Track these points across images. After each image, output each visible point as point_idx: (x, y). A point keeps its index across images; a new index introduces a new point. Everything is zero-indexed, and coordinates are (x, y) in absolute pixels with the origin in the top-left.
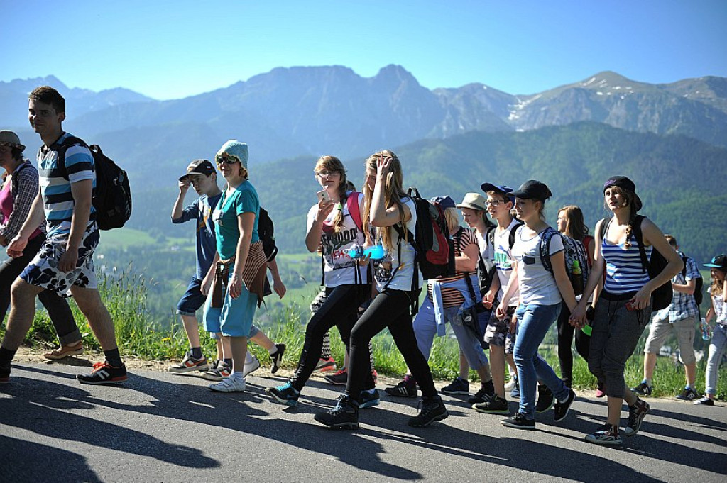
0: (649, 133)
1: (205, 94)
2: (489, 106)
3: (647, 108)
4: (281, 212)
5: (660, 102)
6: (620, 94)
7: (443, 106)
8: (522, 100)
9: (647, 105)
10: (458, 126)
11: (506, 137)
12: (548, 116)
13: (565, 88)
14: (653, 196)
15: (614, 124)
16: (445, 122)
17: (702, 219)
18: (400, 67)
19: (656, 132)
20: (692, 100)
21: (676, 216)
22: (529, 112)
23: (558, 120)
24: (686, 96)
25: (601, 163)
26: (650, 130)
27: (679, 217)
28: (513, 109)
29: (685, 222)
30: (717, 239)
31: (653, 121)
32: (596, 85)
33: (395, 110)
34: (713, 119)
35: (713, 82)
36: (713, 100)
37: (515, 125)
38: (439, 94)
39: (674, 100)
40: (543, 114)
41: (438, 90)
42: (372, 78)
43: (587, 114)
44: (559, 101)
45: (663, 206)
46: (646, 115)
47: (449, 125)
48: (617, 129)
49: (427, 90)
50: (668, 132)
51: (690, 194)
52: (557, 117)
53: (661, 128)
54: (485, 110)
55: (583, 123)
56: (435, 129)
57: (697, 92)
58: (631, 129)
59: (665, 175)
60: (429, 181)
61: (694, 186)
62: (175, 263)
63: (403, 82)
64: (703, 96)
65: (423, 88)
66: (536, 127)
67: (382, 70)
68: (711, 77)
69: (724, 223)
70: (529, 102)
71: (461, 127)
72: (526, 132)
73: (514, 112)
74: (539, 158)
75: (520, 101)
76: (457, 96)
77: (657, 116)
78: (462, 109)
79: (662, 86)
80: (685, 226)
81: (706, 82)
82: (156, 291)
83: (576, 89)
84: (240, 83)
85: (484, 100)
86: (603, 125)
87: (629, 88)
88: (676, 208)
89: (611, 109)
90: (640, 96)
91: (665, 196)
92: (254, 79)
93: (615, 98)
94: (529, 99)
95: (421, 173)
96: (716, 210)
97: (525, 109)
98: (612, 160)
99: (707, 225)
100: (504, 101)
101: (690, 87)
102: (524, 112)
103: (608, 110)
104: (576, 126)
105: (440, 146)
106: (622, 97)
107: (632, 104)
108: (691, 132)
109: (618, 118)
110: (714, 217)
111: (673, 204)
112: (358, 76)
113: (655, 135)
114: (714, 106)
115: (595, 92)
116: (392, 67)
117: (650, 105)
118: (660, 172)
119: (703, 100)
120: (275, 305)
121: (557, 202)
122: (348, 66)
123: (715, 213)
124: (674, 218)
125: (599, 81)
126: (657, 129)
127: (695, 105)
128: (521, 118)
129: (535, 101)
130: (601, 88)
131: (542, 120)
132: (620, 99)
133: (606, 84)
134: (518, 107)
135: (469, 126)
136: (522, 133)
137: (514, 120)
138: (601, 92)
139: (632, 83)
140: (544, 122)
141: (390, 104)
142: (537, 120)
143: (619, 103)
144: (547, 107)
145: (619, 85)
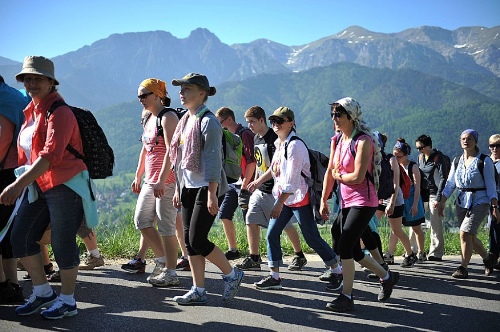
0: (387, 69)
1: (59, 56)
2: (273, 56)
3: (383, 51)
4: (125, 142)
5: (392, 46)
6: (365, 42)
7: (239, 57)
8: (296, 50)
9: (383, 49)
10: (252, 71)
11: (286, 76)
12: (315, 60)
13: (326, 39)
14: (392, 113)
15: (362, 63)
16: (241, 69)
17: (426, 127)
18: (205, 29)
19: (391, 68)
20: (414, 44)
21: (409, 126)
22: (301, 58)
23: (322, 63)
24: (410, 41)
25: (354, 92)
26: (386, 66)
27: (411, 128)
28: (290, 56)
29: (414, 130)
30: (438, 141)
31: (388, 60)
32: (347, 36)
33: (204, 62)
34: (429, 56)
35: (427, 30)
36: (428, 43)
37: (292, 68)
38: (236, 48)
39: (402, 44)
40: (311, 59)
41: (235, 45)
42: (185, 39)
43: (342, 57)
44: (322, 49)
45: (399, 120)
46: (383, 56)
47: (244, 71)
48: (364, 67)
49: (227, 45)
50: (400, 67)
51: (417, 110)
52: (322, 60)
53: (394, 65)
54: (270, 58)
55: (340, 64)
56: (235, 73)
57: (417, 38)
58: (373, 67)
59: (399, 98)
61: (419, 104)
63: (209, 40)
64: (421, 40)
65: (224, 44)
66: (307, 68)
67: (193, 32)
68: (426, 27)
69: (442, 129)
70: (300, 50)
71: (254, 72)
72: (299, 73)
73: (291, 58)
74: (311, 91)
75: (294, 51)
76: (249, 49)
77: (391, 55)
78: (253, 58)
79: (393, 35)
80: (415, 133)
81: (423, 30)
83: (333, 40)
84: (86, 46)
85: (269, 51)
86: (354, 64)
87: (370, 37)
88: (408, 121)
89: (359, 53)
90: (378, 42)
91: (400, 113)
92: (97, 44)
93: (361, 44)
94: (301, 49)
96: (435, 120)
97: (298, 56)
98: (362, 90)
99: (430, 131)
100: (283, 51)
101: (412, 34)
102: (298, 58)
103: (357, 53)
104: (335, 66)
105: (239, 86)
106: (366, 44)
107: (373, 48)
108: (415, 66)
109: (364, 59)
110: (435, 126)
111: (406, 118)
112: (175, 38)
113: (390, 69)
114: (429, 47)
115: (346, 40)
116: (199, 30)
117: (385, 49)
118: (395, 95)
119: (422, 43)
120: (125, 212)
121: (326, 121)
122: (167, 31)
123: (435, 123)
124: (407, 128)
125: (351, 33)
126: (391, 66)
127: (416, 47)
128: (296, 62)
129: (304, 50)
130: (351, 38)
131: (311, 63)
132: (365, 45)
133: (354, 35)
134: (293, 55)
135: (259, 70)
136: (297, 73)
137: (291, 64)
138: (350, 41)
139: (372, 33)
140: (312, 64)
141: (201, 57)
142: (308, 64)
143: (364, 48)
144: (314, 53)
145: (363, 36)
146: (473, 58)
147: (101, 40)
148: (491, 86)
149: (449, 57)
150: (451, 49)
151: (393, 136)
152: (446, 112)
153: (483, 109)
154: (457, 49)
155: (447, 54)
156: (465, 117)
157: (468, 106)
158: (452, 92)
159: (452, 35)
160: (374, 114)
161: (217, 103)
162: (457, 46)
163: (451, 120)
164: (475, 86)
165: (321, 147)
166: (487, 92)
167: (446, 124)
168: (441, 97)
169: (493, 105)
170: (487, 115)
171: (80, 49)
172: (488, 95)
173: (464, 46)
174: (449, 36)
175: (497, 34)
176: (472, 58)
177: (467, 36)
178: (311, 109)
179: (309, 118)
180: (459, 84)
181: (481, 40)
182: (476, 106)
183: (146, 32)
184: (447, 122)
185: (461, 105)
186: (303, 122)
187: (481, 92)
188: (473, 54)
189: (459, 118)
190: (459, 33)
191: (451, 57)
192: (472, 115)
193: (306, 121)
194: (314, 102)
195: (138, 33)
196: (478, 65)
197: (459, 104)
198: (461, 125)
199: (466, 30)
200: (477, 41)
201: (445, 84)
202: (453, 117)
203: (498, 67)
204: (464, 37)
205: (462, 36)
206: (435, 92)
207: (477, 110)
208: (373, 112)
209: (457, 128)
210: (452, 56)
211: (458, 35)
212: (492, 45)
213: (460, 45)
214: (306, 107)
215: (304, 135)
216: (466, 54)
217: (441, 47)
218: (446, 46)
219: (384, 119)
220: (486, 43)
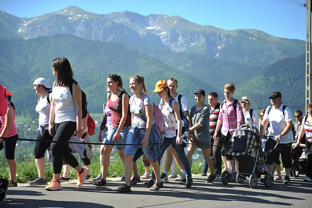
0: (98, 42)
2: (6, 24)
5: (103, 24)
6: (81, 19)
8: (26, 21)
11: (17, 42)
12: (42, 31)
13: (51, 15)
15: (79, 36)
19: (102, 40)
20: (119, 24)
22: (31, 28)
23: (47, 33)
24: (115, 21)
26: (98, 39)
28: (20, 26)
31: (100, 34)
32: (68, 13)
34: (129, 34)
35: (128, 14)
36: (129, 24)
37: (22, 36)
39: (109, 23)
40: (39, 29)
43: (64, 30)
44: (48, 22)
46: (96, 31)
48: (81, 38)
50: (108, 40)
52: (47, 31)
53: (104, 38)
54: (3, 26)
55: (61, 35)
57: (121, 19)
58: (88, 39)
59: (108, 64)
64: (124, 21)
66: (35, 37)
68: (127, 12)
70: (30, 22)
72: (29, 40)
73: (22, 28)
74: (38, 55)
75: (25, 22)
77: (101, 32)
79: (103, 16)
81: (125, 14)
83: (58, 16)
86: (73, 36)
87: (86, 16)
89: (77, 27)
90: (92, 20)
93: (79, 21)
94: (30, 20)
97: (27, 25)
98: (80, 56)
100: (16, 21)
101: (117, 17)
103: (75, 28)
104: (58, 36)
106: (83, 21)
107: (88, 24)
108: (119, 40)
109: (81, 33)
113: (101, 42)
114: (129, 27)
115: (67, 17)
117: (97, 26)
118: (105, 62)
121: (50, 80)
125: (70, 11)
127: (120, 26)
128: (26, 31)
129: (33, 22)
130: (72, 15)
132: (81, 22)
133: (73, 13)
134: (24, 25)
136: (27, 40)
137: (22, 32)
138: (71, 17)
139: (87, 13)
140: (40, 34)
142: (36, 33)
143: (81, 24)
144: (41, 25)
145: (80, 14)
146: (160, 38)
148: (172, 59)
149: (143, 35)
150: (145, 30)
151: (103, 93)
154: (148, 30)
155: (142, 33)
156: (154, 80)
157: (156, 72)
158: (145, 61)
159: (146, 19)
160: (89, 75)
162: (147, 28)
164: (161, 58)
166: (169, 63)
168: (137, 65)
169: (173, 72)
172: (170, 65)
173: (154, 28)
174: (142, 20)
175: (176, 22)
176: (158, 37)
177: (155, 21)
178: (38, 69)
180: (151, 55)
181: (165, 25)
182: (162, 73)
185: (151, 71)
187: (165, 63)
188: (160, 34)
189: (150, 80)
190: (150, 19)
191: (145, 36)
194: (41, 64)
196: (162, 42)
199: (155, 16)
200: (162, 25)
201: (140, 55)
203: (176, 45)
205: (152, 20)
206: (133, 61)
208: (88, 74)
210: (146, 34)
212: (172, 29)
213: (151, 27)
214: (34, 68)
216: (155, 34)
217: (138, 27)
218: (141, 27)
219: (96, 79)
220: (168, 27)
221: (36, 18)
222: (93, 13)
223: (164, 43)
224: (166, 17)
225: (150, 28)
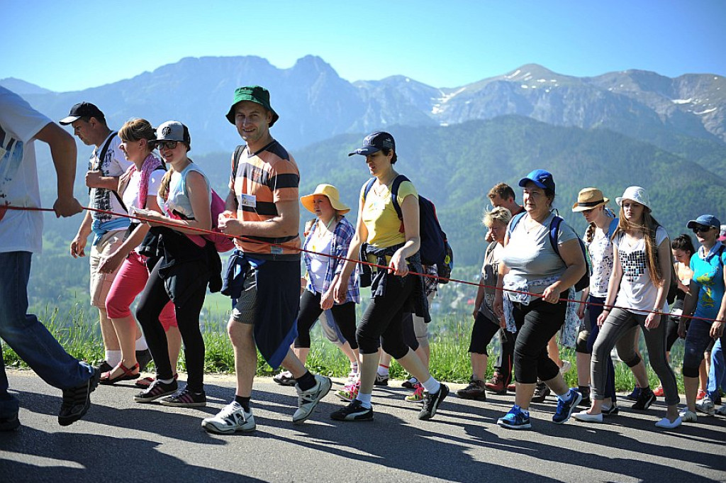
0: (575, 127)
1: (107, 86)
2: (412, 100)
3: (572, 102)
5: (585, 95)
6: (545, 87)
7: (364, 101)
8: (446, 94)
9: (572, 98)
10: (380, 120)
11: (429, 130)
12: (473, 110)
13: (490, 81)
15: (539, 118)
16: (366, 116)
18: (318, 58)
19: (581, 127)
20: (617, 94)
22: (453, 105)
23: (482, 114)
24: (610, 89)
25: (527, 158)
26: (575, 124)
28: (436, 102)
31: (578, 115)
32: (522, 77)
33: (313, 104)
34: (637, 113)
35: (637, 76)
36: (637, 94)
37: (439, 119)
38: (360, 87)
39: (598, 93)
40: (467, 108)
41: (359, 82)
42: (288, 70)
43: (512, 107)
44: (484, 95)
46: (569, 113)
47: (370, 120)
48: (542, 123)
49: (347, 82)
50: (594, 127)
53: (586, 123)
54: (408, 103)
55: (507, 117)
56: (356, 122)
57: (622, 86)
58: (556, 124)
59: (591, 170)
60: (350, 178)
61: (619, 182)
62: (74, 269)
63: (322, 73)
64: (627, 90)
65: (343, 80)
66: (460, 121)
67: (299, 61)
68: (635, 71)
70: (453, 95)
71: (384, 121)
72: (450, 126)
73: (438, 105)
75: (444, 95)
76: (379, 89)
77: (582, 109)
78: (384, 103)
79: (586, 80)
81: (630, 76)
82: (53, 299)
83: (500, 81)
84: (146, 73)
86: (527, 118)
87: (554, 81)
89: (536, 103)
90: (565, 89)
92: (161, 70)
93: (540, 90)
94: (454, 92)
95: (342, 170)
97: (449, 102)
98: (538, 156)
100: (427, 94)
101: (614, 81)
102: (449, 106)
103: (533, 104)
104: (501, 119)
106: (547, 91)
107: (557, 97)
108: (616, 126)
109: (543, 112)
112: (274, 67)
113: (580, 129)
114: (638, 100)
115: (519, 84)
116: (309, 57)
117: (575, 99)
118: (585, 167)
119: (627, 94)
121: (482, 200)
122: (263, 57)
125: (526, 73)
126: (582, 124)
127: (620, 99)
128: (445, 111)
129: (459, 94)
130: (527, 81)
131: (467, 114)
132: (545, 91)
133: (531, 77)
134: (442, 101)
135: (392, 120)
136: (446, 127)
137: (438, 114)
138: (524, 84)
139: (557, 76)
140: (468, 116)
141: (309, 97)
142: (462, 114)
143: (544, 96)
144: (471, 100)
145: (544, 78)
146: (701, 120)
147: (168, 65)
149: (666, 115)
150: (669, 105)
151: (578, 225)
152: (657, 195)
153: (710, 193)
154: (678, 104)
155: (663, 112)
156: (684, 203)
157: (689, 188)
158: (668, 165)
159: (672, 85)
161: (328, 164)
162: (675, 101)
163: (663, 207)
164: (701, 160)
165: (473, 234)
166: (719, 170)
167: (657, 212)
168: (651, 174)
170: (715, 202)
171: (137, 76)
172: (720, 173)
173: (688, 101)
174: (667, 86)
176: (699, 119)
177: (693, 87)
178: (462, 180)
179: (459, 192)
180: (680, 155)
181: (713, 94)
182: (700, 189)
183: (233, 57)
184: (657, 209)
185: (679, 186)
186: (450, 197)
187: (710, 169)
188: (701, 113)
189: (675, 204)
190: (682, 83)
191: (670, 117)
192: (694, 201)
193: (454, 197)
194: (468, 170)
195: (222, 57)
196: (705, 129)
197: (677, 184)
198: (678, 215)
199: (692, 79)
200: (707, 95)
201: (657, 154)
202: (667, 202)
204: (689, 90)
205: (686, 86)
206: (642, 165)
207: (702, 194)
209: (671, 218)
210: (671, 114)
211: (681, 86)
213: (683, 99)
214: (456, 176)
215: (450, 216)
216: (692, 112)
217: (656, 100)
218: (662, 100)
219: (567, 199)
220: (720, 99)
221: (463, 87)
222: (567, 76)
223: (709, 130)
224: (716, 78)
225: (681, 102)
